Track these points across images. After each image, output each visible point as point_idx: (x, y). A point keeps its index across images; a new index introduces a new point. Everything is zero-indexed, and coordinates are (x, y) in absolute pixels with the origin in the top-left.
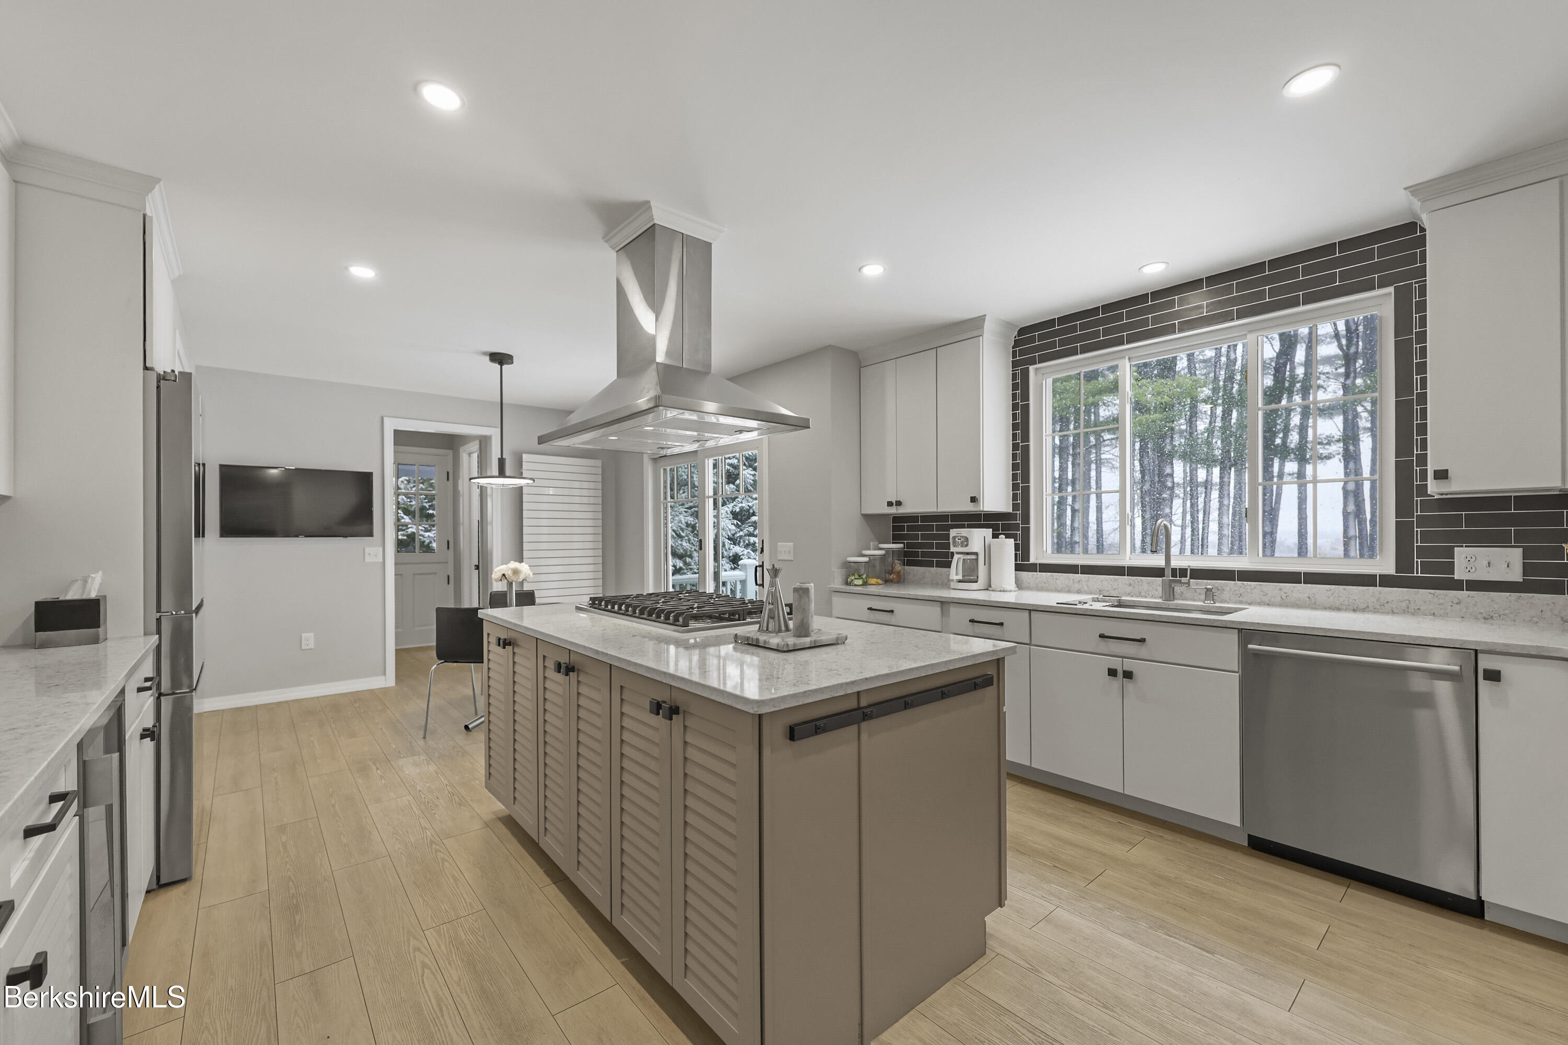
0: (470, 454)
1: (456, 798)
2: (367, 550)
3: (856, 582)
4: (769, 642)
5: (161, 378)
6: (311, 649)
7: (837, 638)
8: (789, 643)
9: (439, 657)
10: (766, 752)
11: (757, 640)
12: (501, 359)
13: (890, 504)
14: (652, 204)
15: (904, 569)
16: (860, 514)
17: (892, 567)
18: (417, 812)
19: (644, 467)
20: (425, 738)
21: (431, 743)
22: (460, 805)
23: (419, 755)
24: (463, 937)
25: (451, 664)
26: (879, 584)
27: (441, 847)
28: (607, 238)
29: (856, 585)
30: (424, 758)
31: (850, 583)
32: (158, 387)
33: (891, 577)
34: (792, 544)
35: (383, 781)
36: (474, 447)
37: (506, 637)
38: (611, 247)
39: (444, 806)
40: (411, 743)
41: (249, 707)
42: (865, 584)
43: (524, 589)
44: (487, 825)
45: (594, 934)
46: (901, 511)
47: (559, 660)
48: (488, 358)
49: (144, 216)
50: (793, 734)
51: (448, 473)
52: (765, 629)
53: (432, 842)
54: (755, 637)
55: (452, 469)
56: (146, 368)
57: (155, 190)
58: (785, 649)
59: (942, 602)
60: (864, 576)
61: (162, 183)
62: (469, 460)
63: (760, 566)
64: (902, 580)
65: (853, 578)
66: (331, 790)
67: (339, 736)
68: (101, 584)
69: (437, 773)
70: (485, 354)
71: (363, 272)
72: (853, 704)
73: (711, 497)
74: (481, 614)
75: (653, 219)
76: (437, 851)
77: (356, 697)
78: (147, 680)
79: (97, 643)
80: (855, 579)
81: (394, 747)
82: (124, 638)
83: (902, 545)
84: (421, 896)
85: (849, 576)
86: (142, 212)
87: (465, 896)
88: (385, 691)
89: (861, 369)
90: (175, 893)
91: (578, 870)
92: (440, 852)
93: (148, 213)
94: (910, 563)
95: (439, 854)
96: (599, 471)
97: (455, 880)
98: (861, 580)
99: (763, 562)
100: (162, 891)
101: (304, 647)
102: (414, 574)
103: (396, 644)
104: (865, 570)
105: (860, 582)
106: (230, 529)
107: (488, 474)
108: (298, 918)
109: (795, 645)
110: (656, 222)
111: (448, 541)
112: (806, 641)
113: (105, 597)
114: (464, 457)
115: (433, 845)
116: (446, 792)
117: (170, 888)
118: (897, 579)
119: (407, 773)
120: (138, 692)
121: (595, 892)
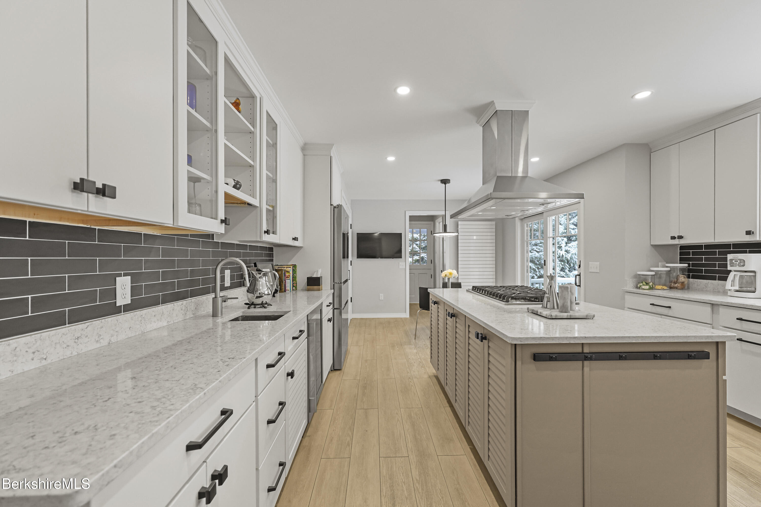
0: (439, 223)
1: (421, 364)
2: (400, 263)
3: (643, 287)
4: (542, 313)
5: (335, 207)
6: (382, 300)
7: (587, 316)
8: (552, 315)
9: (421, 307)
10: (519, 363)
11: (537, 311)
12: (445, 182)
13: (673, 238)
14: (495, 102)
15: (689, 281)
16: (649, 245)
17: (677, 278)
18: (407, 366)
19: (516, 223)
20: (415, 339)
21: (417, 341)
22: (422, 367)
23: (412, 345)
24: (413, 415)
25: (425, 311)
26: (664, 289)
27: (412, 381)
28: (478, 122)
29: (643, 289)
30: (413, 347)
31: (639, 288)
32: (334, 210)
33: (676, 285)
34: (599, 263)
35: (398, 352)
36: (440, 220)
37: (436, 300)
38: (480, 125)
39: (416, 366)
40: (410, 340)
41: (365, 318)
42: (651, 288)
43: (459, 282)
44: (430, 377)
45: (461, 432)
46: (682, 242)
47: (450, 312)
48: (440, 182)
49: (331, 156)
50: (536, 357)
51: (431, 231)
52: (545, 307)
53: (409, 378)
54: (536, 310)
55: (433, 230)
56: (331, 205)
57: (333, 148)
58: (550, 317)
59: (712, 304)
60: (651, 284)
61: (334, 145)
62: (439, 226)
63: (578, 275)
64: (686, 287)
65: (642, 284)
66: (382, 352)
67: (388, 333)
68: (321, 273)
69: (417, 353)
70: (439, 180)
71: (391, 159)
72: (579, 350)
73: (551, 237)
74: (429, 290)
75: (496, 108)
76: (410, 382)
77: (396, 320)
78: (330, 303)
79: (319, 291)
80: (644, 285)
81: (404, 340)
82: (326, 290)
83: (686, 265)
84: (402, 396)
85: (639, 283)
86: (330, 156)
87: (416, 401)
88: (406, 319)
89: (651, 153)
90: (338, 372)
91: (456, 403)
92: (411, 382)
93: (332, 156)
94: (694, 277)
95: (411, 383)
96: (494, 227)
97: (414, 394)
98: (648, 286)
99: (580, 273)
100: (335, 371)
101: (380, 299)
102: (419, 274)
103: (410, 302)
104: (651, 280)
105: (647, 287)
106: (361, 255)
107: (436, 232)
108: (365, 391)
109: (556, 316)
110: (497, 109)
111: (431, 260)
112: (565, 315)
113: (322, 277)
114: (437, 224)
115: (410, 379)
116: (418, 361)
117: (337, 371)
118: (684, 287)
119: (407, 351)
120: (327, 306)
121: (461, 414)
